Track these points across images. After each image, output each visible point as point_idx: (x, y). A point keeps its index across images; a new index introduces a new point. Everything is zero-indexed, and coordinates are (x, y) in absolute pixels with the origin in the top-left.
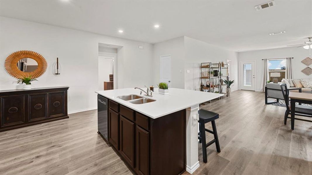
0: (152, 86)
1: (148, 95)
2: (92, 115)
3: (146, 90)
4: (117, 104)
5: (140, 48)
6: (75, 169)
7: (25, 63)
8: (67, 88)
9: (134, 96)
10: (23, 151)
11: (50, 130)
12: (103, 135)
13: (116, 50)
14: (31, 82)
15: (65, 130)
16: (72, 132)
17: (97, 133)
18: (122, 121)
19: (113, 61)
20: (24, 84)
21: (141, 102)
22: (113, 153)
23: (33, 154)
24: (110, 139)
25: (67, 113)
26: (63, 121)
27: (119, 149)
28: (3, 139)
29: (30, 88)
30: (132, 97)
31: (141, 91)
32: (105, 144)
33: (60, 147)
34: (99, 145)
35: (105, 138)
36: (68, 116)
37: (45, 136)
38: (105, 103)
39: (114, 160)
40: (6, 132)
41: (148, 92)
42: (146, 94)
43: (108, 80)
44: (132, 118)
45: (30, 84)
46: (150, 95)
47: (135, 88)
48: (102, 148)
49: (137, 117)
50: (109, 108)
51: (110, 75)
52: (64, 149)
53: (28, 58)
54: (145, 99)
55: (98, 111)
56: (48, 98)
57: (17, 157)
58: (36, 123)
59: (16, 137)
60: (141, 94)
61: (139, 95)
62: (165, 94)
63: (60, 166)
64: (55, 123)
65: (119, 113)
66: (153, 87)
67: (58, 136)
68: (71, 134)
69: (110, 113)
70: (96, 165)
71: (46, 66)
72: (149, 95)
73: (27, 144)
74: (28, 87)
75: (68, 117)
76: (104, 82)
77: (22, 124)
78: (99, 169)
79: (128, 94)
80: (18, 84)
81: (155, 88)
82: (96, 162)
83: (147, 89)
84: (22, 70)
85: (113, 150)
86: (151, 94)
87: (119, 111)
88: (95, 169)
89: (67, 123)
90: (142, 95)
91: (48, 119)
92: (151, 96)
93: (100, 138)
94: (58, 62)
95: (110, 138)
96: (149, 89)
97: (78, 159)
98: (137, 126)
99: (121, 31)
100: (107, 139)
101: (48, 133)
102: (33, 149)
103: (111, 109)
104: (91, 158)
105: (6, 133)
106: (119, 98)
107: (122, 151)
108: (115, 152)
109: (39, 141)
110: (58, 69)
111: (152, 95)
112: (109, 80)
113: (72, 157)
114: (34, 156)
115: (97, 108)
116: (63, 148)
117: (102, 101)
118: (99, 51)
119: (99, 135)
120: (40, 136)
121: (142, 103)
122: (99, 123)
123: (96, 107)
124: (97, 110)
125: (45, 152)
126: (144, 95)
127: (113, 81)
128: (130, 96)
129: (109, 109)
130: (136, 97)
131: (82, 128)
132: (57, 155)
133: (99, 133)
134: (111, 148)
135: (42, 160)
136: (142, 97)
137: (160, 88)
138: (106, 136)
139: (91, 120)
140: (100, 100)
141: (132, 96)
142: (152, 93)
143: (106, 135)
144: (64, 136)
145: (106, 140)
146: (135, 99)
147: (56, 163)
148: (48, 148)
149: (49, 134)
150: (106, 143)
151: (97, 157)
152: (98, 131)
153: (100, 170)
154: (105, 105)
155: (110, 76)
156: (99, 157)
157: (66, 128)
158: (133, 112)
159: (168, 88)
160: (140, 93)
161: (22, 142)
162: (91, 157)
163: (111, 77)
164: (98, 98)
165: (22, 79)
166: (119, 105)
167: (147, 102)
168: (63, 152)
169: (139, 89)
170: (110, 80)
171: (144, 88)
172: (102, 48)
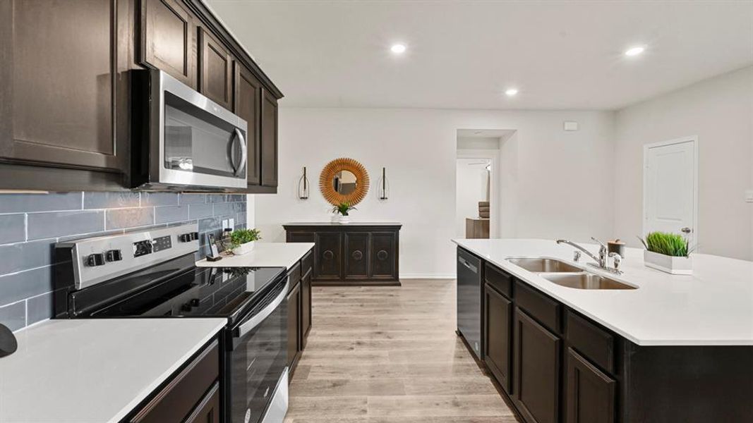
0: (616, 241)
1: (602, 266)
2: (443, 289)
3: (595, 249)
4: (508, 276)
5: (566, 128)
6: (417, 394)
7: (340, 180)
8: (399, 227)
9: (553, 262)
10: (341, 326)
11: (374, 301)
12: (469, 343)
13: (497, 141)
14: (349, 212)
15: (396, 308)
16: (407, 316)
17: (456, 335)
18: (521, 324)
19: (489, 168)
20: (340, 214)
21: (581, 283)
22: (494, 395)
23: (352, 336)
24: (486, 356)
25: (398, 275)
26: (392, 290)
27: (511, 392)
28: (320, 297)
29: (347, 222)
30: (547, 266)
31: (578, 250)
32: (473, 365)
33: (389, 337)
34: (460, 362)
35: (474, 350)
36: (400, 281)
37: (367, 309)
38: (474, 269)
39: (498, 414)
40: (321, 288)
41: (602, 257)
42: (598, 263)
43: (476, 216)
44: (552, 323)
45: (347, 214)
46: (613, 267)
47: (558, 242)
48: (467, 372)
49: (569, 324)
50: (485, 282)
51: (479, 203)
52: (397, 345)
53: (343, 171)
54: (591, 275)
55: (458, 284)
56: (370, 242)
57: (335, 332)
58: (355, 283)
59: (331, 300)
60: (576, 260)
61: (569, 260)
62: (673, 272)
63: (391, 375)
64: (379, 291)
65: (513, 300)
66: (619, 243)
67: (384, 316)
68: (407, 320)
69: (488, 295)
70: (456, 404)
71: (368, 183)
72: (607, 265)
73: (345, 316)
74: (346, 221)
75: (400, 285)
76: (467, 219)
77: (338, 280)
78: (463, 417)
79: (535, 255)
80: (333, 214)
81: (627, 247)
82: (456, 398)
83: (599, 247)
84: (336, 190)
85: (493, 386)
86: (616, 265)
87: (512, 294)
88: (454, 413)
89: (398, 296)
90: (579, 264)
91: (370, 281)
92: (617, 272)
93: (462, 346)
94: (386, 175)
95: (488, 354)
96: (607, 247)
97: (421, 375)
98: (569, 348)
99: (512, 92)
100: (479, 355)
101: (372, 306)
102: (352, 327)
103: (488, 284)
104: (444, 384)
105: (321, 290)
106: (510, 261)
107: (520, 399)
108: (499, 393)
109: (360, 316)
110: (384, 188)
111: (620, 268)
112: (478, 216)
113: (410, 367)
114: (354, 340)
115: (456, 277)
116: (395, 343)
117: (467, 263)
118: (458, 148)
119: (460, 339)
120: (360, 308)
121: (584, 287)
122: (459, 311)
123: (453, 275)
124: (456, 281)
125: (369, 340)
126: (588, 264)
127: (489, 217)
128: (543, 262)
129: (486, 284)
130: (563, 267)
131: (424, 312)
132: (385, 353)
133: (460, 334)
134: (487, 380)
135: (364, 351)
136: (582, 271)
137: (651, 249)
138: (477, 348)
139: (443, 302)
140: (462, 261)
141: (547, 261)
142: (619, 264)
143: (476, 344)
144: (395, 320)
145: (477, 358)
146: (557, 271)
147: (384, 366)
148: (372, 333)
149: (373, 309)
150: (475, 363)
151: (457, 388)
152: (456, 330)
153: (465, 419)
154: (474, 273)
155: (480, 206)
156: (463, 391)
157: (398, 305)
158: (557, 307)
159: (690, 255)
160: (573, 258)
161: (339, 310)
162: (444, 382)
163: (484, 208)
164: (458, 255)
165: (339, 207)
166: (513, 280)
167: (600, 288)
168: (395, 350)
169: (570, 243)
170: (480, 216)
171: (590, 245)
172: (465, 141)
